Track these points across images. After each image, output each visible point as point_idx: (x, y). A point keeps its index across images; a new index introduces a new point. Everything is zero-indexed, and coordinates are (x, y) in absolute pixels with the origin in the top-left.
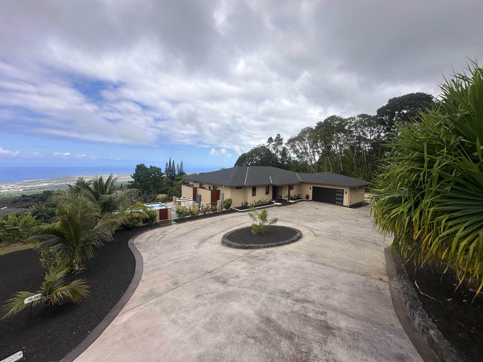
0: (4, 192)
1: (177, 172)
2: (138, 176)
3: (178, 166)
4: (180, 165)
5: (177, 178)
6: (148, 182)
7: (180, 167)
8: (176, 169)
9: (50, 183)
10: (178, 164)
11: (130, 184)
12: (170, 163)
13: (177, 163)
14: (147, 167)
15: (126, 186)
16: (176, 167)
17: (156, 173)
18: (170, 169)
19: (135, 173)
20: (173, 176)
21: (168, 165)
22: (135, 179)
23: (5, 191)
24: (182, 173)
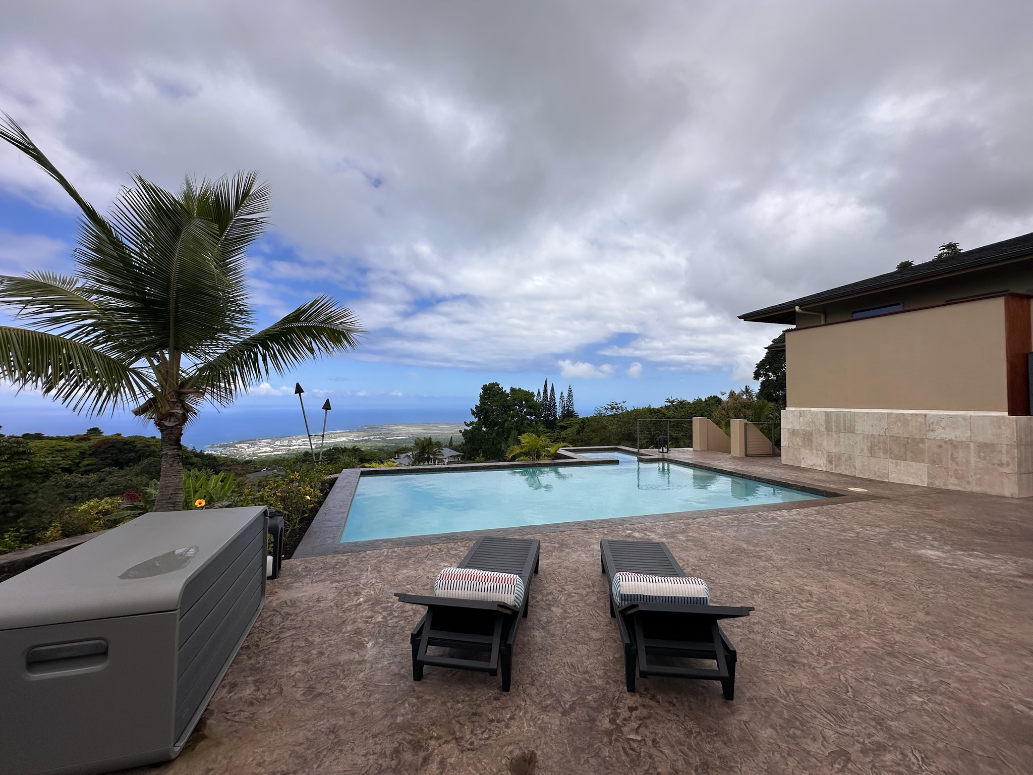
0: (293, 449)
1: (561, 410)
2: (485, 411)
3: (562, 397)
4: (566, 395)
5: (561, 424)
6: (506, 425)
7: (565, 399)
8: (557, 404)
9: (349, 436)
10: (562, 393)
11: (469, 428)
12: (545, 391)
13: (560, 391)
14: (505, 391)
15: (461, 434)
16: (558, 400)
17: (524, 402)
18: (546, 404)
19: (478, 403)
20: (551, 421)
21: (542, 394)
22: (480, 419)
23: (295, 447)
24: (569, 413)
